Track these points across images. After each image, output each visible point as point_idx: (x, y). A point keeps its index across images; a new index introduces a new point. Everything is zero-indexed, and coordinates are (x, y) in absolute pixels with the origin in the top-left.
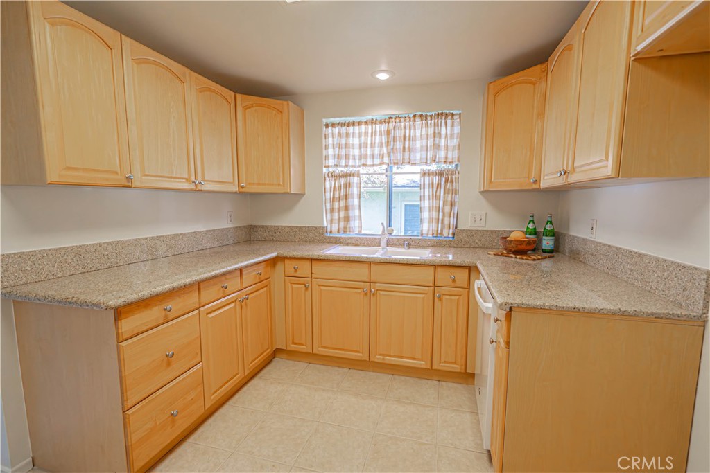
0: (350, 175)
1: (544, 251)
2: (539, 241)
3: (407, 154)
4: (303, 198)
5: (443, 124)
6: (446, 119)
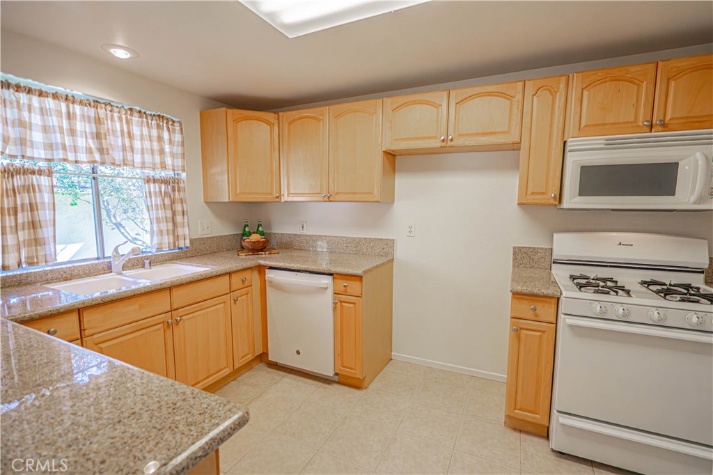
5: (165, 128)
6: (167, 123)
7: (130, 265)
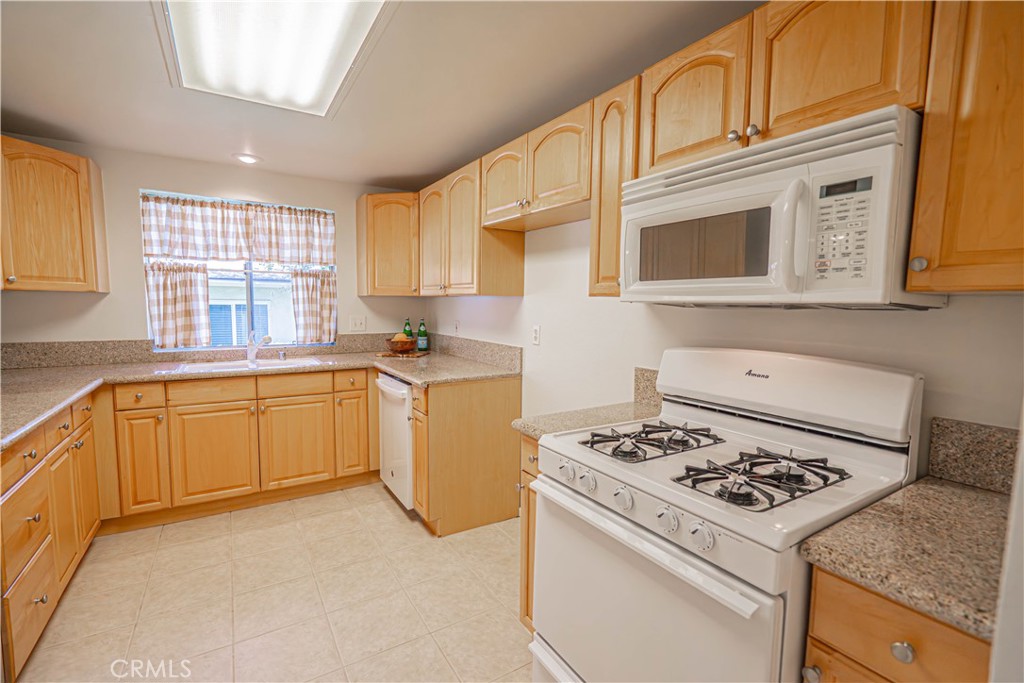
0: (191, 270)
1: (420, 350)
2: (414, 343)
3: (274, 251)
4: (106, 299)
5: (316, 222)
6: (318, 217)
7: (269, 355)
